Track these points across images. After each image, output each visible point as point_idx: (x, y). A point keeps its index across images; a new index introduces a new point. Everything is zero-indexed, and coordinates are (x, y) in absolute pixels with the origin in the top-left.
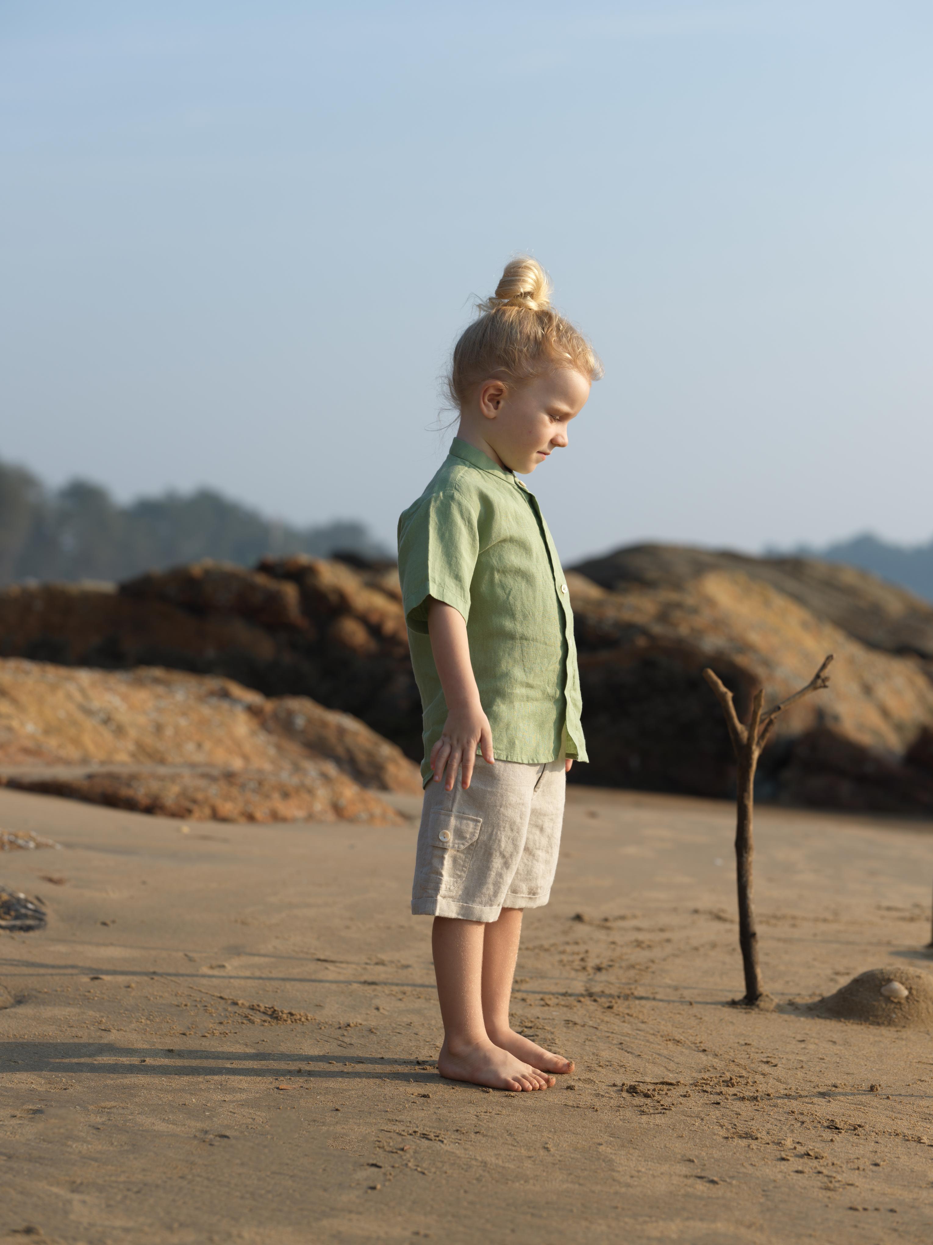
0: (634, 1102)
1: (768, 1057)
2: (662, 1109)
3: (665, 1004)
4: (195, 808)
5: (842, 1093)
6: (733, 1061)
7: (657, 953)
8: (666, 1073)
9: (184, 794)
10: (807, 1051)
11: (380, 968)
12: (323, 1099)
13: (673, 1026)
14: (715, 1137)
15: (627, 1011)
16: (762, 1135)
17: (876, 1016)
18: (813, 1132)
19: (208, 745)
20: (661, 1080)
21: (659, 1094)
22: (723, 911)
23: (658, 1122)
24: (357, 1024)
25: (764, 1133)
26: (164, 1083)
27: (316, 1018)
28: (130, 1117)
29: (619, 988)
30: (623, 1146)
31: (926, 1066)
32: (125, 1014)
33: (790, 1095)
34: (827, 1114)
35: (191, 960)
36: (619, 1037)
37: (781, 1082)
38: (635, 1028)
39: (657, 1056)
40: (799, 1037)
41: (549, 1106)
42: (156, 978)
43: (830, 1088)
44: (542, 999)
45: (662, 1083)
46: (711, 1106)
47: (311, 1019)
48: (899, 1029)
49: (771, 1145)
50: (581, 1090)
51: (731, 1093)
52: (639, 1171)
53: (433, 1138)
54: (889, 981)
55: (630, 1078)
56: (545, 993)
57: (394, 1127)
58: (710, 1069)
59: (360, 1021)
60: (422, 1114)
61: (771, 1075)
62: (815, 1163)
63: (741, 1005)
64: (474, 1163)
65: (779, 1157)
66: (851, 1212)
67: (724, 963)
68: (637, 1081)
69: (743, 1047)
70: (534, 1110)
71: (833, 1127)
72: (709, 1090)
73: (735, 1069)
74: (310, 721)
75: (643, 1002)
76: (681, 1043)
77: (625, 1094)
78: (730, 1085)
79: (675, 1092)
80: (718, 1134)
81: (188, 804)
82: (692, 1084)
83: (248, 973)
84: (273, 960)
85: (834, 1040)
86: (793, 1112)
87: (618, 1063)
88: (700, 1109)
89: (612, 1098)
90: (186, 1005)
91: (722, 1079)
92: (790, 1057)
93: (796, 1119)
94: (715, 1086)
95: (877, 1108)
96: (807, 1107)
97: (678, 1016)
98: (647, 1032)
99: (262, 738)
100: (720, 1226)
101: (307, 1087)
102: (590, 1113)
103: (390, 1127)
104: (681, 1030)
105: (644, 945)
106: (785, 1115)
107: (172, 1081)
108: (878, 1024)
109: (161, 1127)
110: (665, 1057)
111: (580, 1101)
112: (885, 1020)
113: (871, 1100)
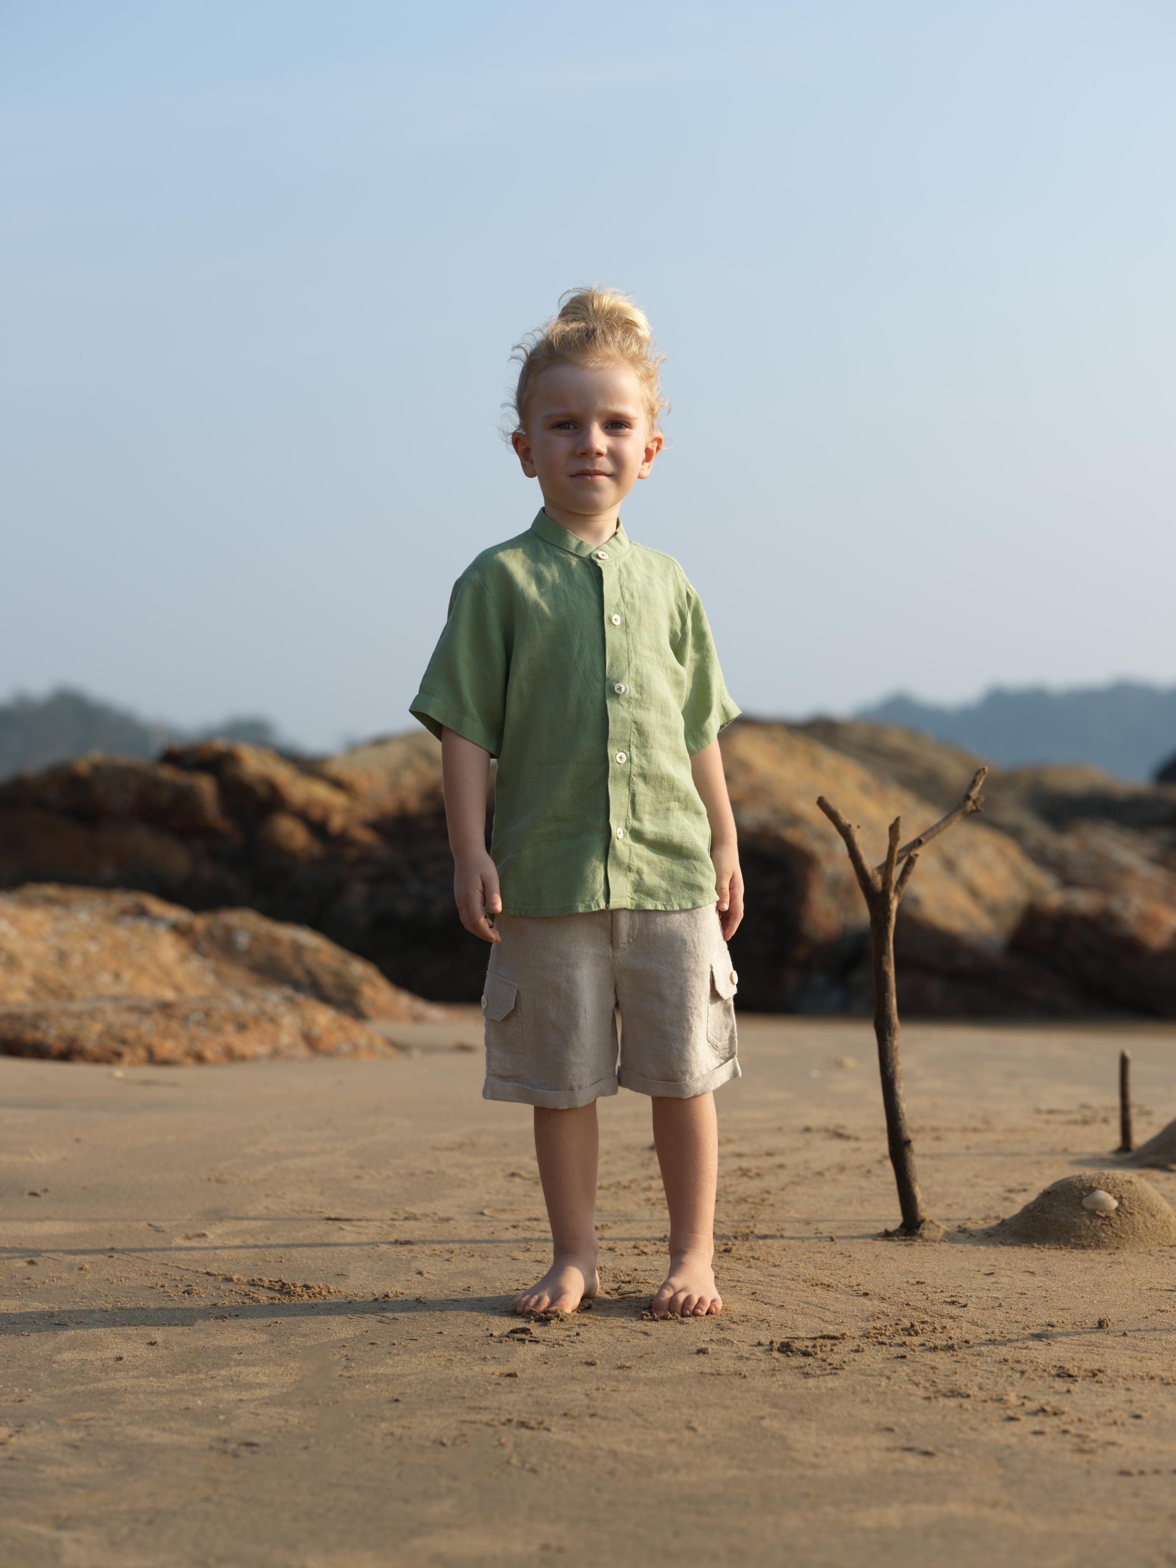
0: (791, 1363)
1: (952, 1296)
2: (831, 1369)
3: (799, 1243)
4: (124, 1049)
5: (1062, 1333)
6: (908, 1305)
7: (770, 1182)
8: (823, 1325)
9: (108, 1031)
10: (1001, 1286)
11: (412, 1224)
12: (373, 1388)
13: (815, 1267)
14: (912, 1398)
15: (750, 1254)
16: (973, 1391)
17: (1079, 1237)
18: (1040, 1383)
19: (128, 975)
20: (819, 1334)
21: (821, 1350)
22: (843, 1127)
23: (830, 1385)
24: (396, 1293)
25: (976, 1389)
26: (153, 1384)
27: (341, 1290)
28: (117, 1429)
29: (733, 1226)
30: (793, 1418)
31: (1160, 1293)
32: (82, 1302)
33: (995, 1340)
34: (1051, 1359)
35: (158, 1230)
36: (749, 1285)
37: (978, 1326)
38: (766, 1274)
39: (806, 1306)
40: (985, 1270)
41: (679, 1376)
42: (116, 1255)
43: (1045, 1328)
44: (635, 1247)
45: (823, 1337)
46: (895, 1361)
47: (335, 1292)
48: (1110, 1251)
49: (989, 1403)
50: (718, 1353)
51: (917, 1343)
52: (824, 1448)
53: (536, 1426)
54: (1092, 1189)
55: (778, 1335)
56: (636, 1239)
57: (479, 1417)
58: (879, 1315)
59: (400, 1290)
60: (512, 1398)
61: (962, 1318)
62: (1055, 1421)
63: (897, 1236)
64: (598, 1453)
65: (1005, 1416)
66: (1123, 1479)
67: (861, 1188)
68: (788, 1338)
69: (916, 1287)
70: (662, 1382)
71: (1064, 1374)
72: (887, 1341)
73: (914, 1314)
74: (255, 938)
75: (769, 1242)
76: (832, 1287)
77: (776, 1354)
78: (912, 1333)
79: (843, 1348)
80: (915, 1395)
81: (115, 1046)
82: (861, 1336)
83: (237, 1242)
84: (268, 1223)
85: (1031, 1270)
86: (1006, 1360)
87: (756, 1318)
88: (881, 1366)
89: (761, 1360)
90: (163, 1286)
91: (899, 1327)
92: (981, 1295)
93: (1012, 1369)
94: (894, 1336)
95: (1114, 1348)
96: (1021, 1353)
97: (819, 1255)
98: (784, 1278)
99: (195, 964)
100: (955, 1508)
101: (349, 1375)
102: (737, 1381)
103: (472, 1416)
104: (828, 1272)
105: (751, 1174)
106: (997, 1365)
107: (164, 1381)
108: (1083, 1247)
109: (161, 1438)
110: (816, 1306)
111: (719, 1367)
112: (1091, 1242)
113: (1103, 1339)
